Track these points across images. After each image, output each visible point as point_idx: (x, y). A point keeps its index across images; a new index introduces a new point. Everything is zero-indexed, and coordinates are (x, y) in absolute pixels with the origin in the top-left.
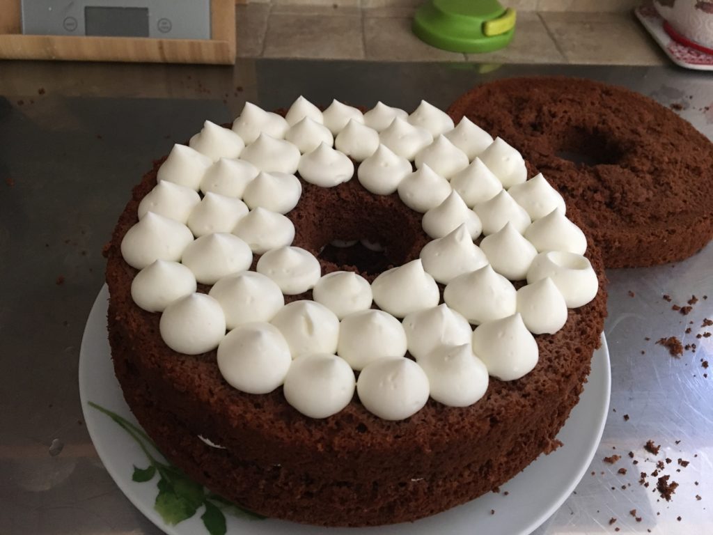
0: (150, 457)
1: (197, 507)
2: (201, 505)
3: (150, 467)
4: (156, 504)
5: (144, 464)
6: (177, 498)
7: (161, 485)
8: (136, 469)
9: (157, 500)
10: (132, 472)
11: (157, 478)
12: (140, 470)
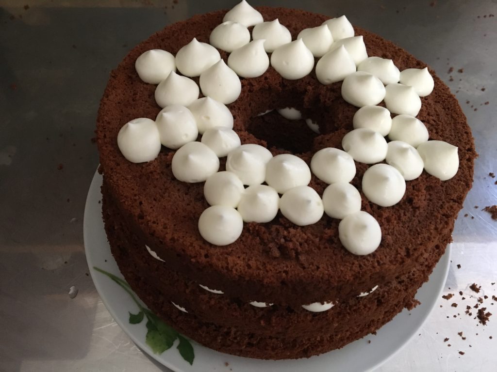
0: (139, 306)
1: (174, 340)
2: (176, 339)
3: (140, 313)
4: (147, 339)
5: (136, 311)
6: (160, 334)
7: (149, 325)
8: (131, 315)
9: (147, 336)
10: (128, 317)
11: (145, 321)
12: (134, 315)
